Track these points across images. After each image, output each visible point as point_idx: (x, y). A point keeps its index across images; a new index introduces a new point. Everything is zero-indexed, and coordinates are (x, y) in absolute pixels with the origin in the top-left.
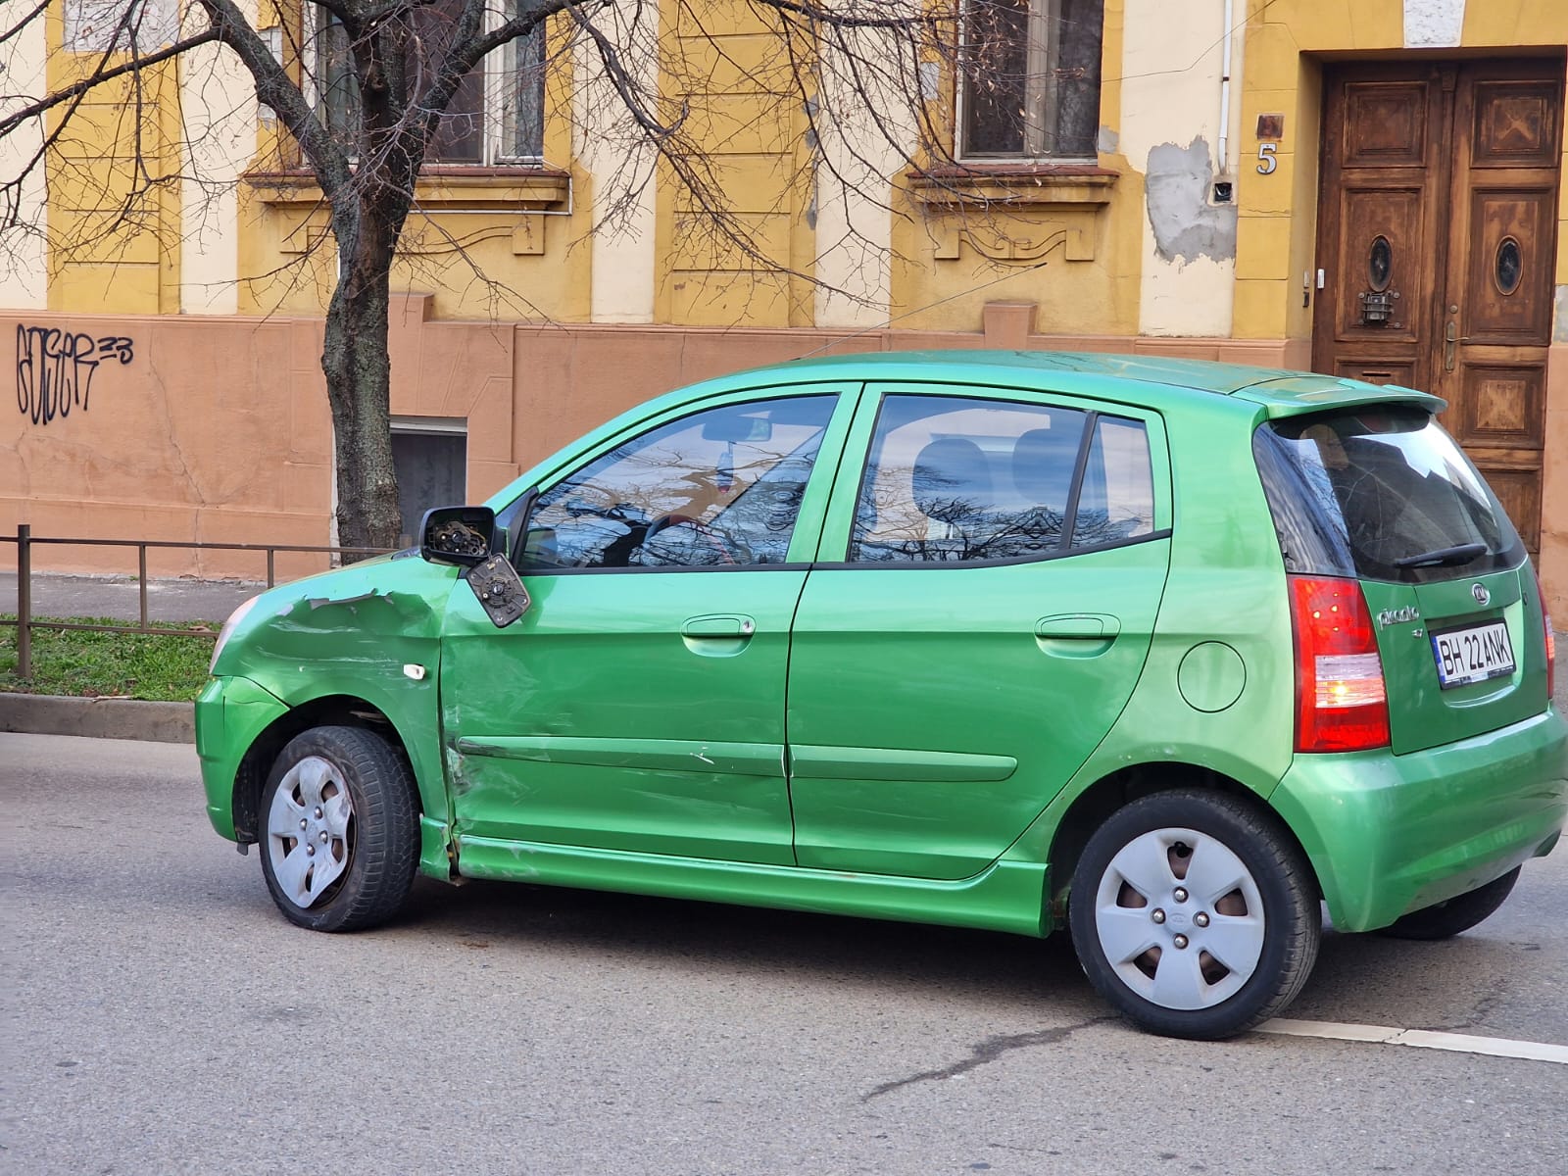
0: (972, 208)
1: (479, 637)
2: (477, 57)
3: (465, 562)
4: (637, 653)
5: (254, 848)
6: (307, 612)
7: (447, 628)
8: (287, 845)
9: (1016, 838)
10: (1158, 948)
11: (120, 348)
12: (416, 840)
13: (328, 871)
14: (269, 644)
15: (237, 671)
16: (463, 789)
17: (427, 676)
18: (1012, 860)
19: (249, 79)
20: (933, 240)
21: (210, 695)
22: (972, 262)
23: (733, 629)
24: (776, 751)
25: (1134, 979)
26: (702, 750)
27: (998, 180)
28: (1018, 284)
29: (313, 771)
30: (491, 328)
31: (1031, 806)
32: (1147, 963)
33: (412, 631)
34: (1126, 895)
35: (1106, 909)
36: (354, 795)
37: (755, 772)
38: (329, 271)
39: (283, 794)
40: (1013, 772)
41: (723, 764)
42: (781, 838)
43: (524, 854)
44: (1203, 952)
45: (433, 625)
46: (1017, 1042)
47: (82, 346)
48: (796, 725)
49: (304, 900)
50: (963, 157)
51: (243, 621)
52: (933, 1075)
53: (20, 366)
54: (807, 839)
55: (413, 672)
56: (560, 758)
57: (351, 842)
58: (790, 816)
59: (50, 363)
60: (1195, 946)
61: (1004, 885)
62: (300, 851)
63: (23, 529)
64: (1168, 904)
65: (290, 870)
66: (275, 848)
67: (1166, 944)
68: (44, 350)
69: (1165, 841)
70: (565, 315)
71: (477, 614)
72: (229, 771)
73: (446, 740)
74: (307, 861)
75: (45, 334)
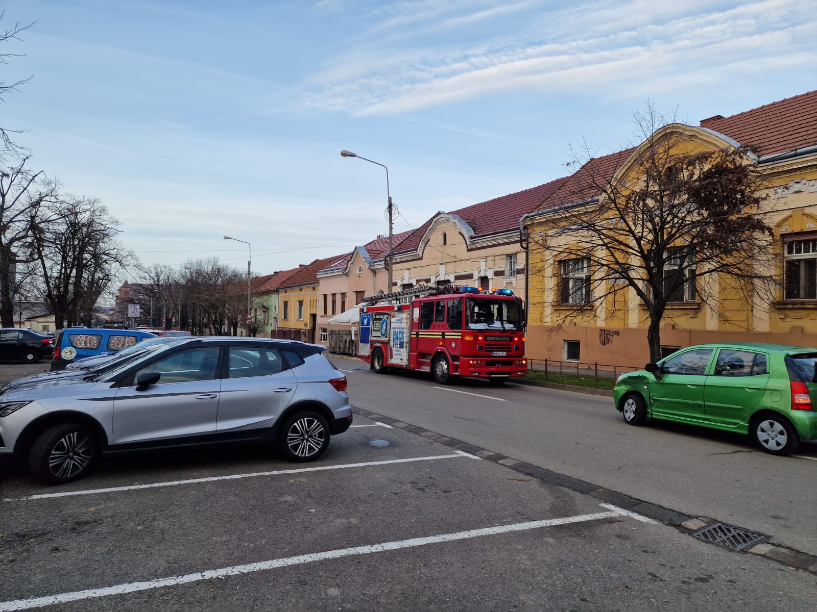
0: (785, 309)
1: (655, 383)
2: (682, 283)
3: (653, 372)
4: (679, 386)
5: (622, 412)
6: (629, 377)
7: (650, 381)
8: (627, 412)
9: (743, 420)
10: (768, 440)
11: (617, 333)
12: (646, 413)
13: (632, 416)
14: (624, 382)
15: (619, 386)
16: (653, 406)
17: (647, 388)
18: (742, 423)
19: (636, 292)
20: (777, 316)
21: (616, 388)
22: (788, 319)
23: (695, 384)
24: (702, 403)
25: (764, 444)
26: (691, 402)
27: (793, 304)
28: (798, 323)
29: (630, 401)
30: (685, 330)
31: (745, 415)
32: (767, 441)
33: (645, 381)
34: (763, 430)
35: (759, 433)
36: (636, 405)
37: (699, 406)
38: (649, 323)
39: (626, 404)
40: (742, 409)
41: (694, 404)
42: (704, 417)
43: (662, 416)
44: (776, 441)
45: (648, 381)
46: (742, 452)
47: (611, 333)
48: (705, 399)
49: (629, 420)
50: (786, 299)
51: (620, 378)
52: (723, 454)
53: (600, 336)
54: (708, 417)
55: (645, 387)
56: (668, 402)
57: (635, 412)
58: (705, 413)
59: (605, 335)
60: (775, 440)
61: (741, 427)
62: (629, 412)
63: (596, 363)
64: (770, 433)
65: (627, 415)
66: (625, 412)
67: (770, 439)
68: (604, 334)
69: (769, 422)
70: (701, 328)
71: (655, 379)
72: (618, 400)
73: (650, 398)
74: (629, 414)
75: (605, 331)
